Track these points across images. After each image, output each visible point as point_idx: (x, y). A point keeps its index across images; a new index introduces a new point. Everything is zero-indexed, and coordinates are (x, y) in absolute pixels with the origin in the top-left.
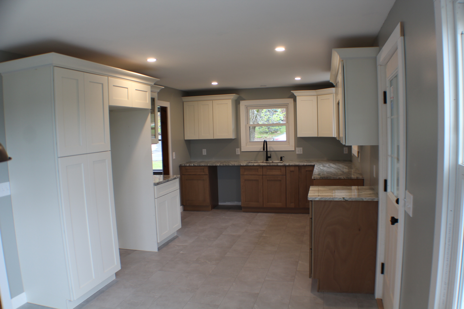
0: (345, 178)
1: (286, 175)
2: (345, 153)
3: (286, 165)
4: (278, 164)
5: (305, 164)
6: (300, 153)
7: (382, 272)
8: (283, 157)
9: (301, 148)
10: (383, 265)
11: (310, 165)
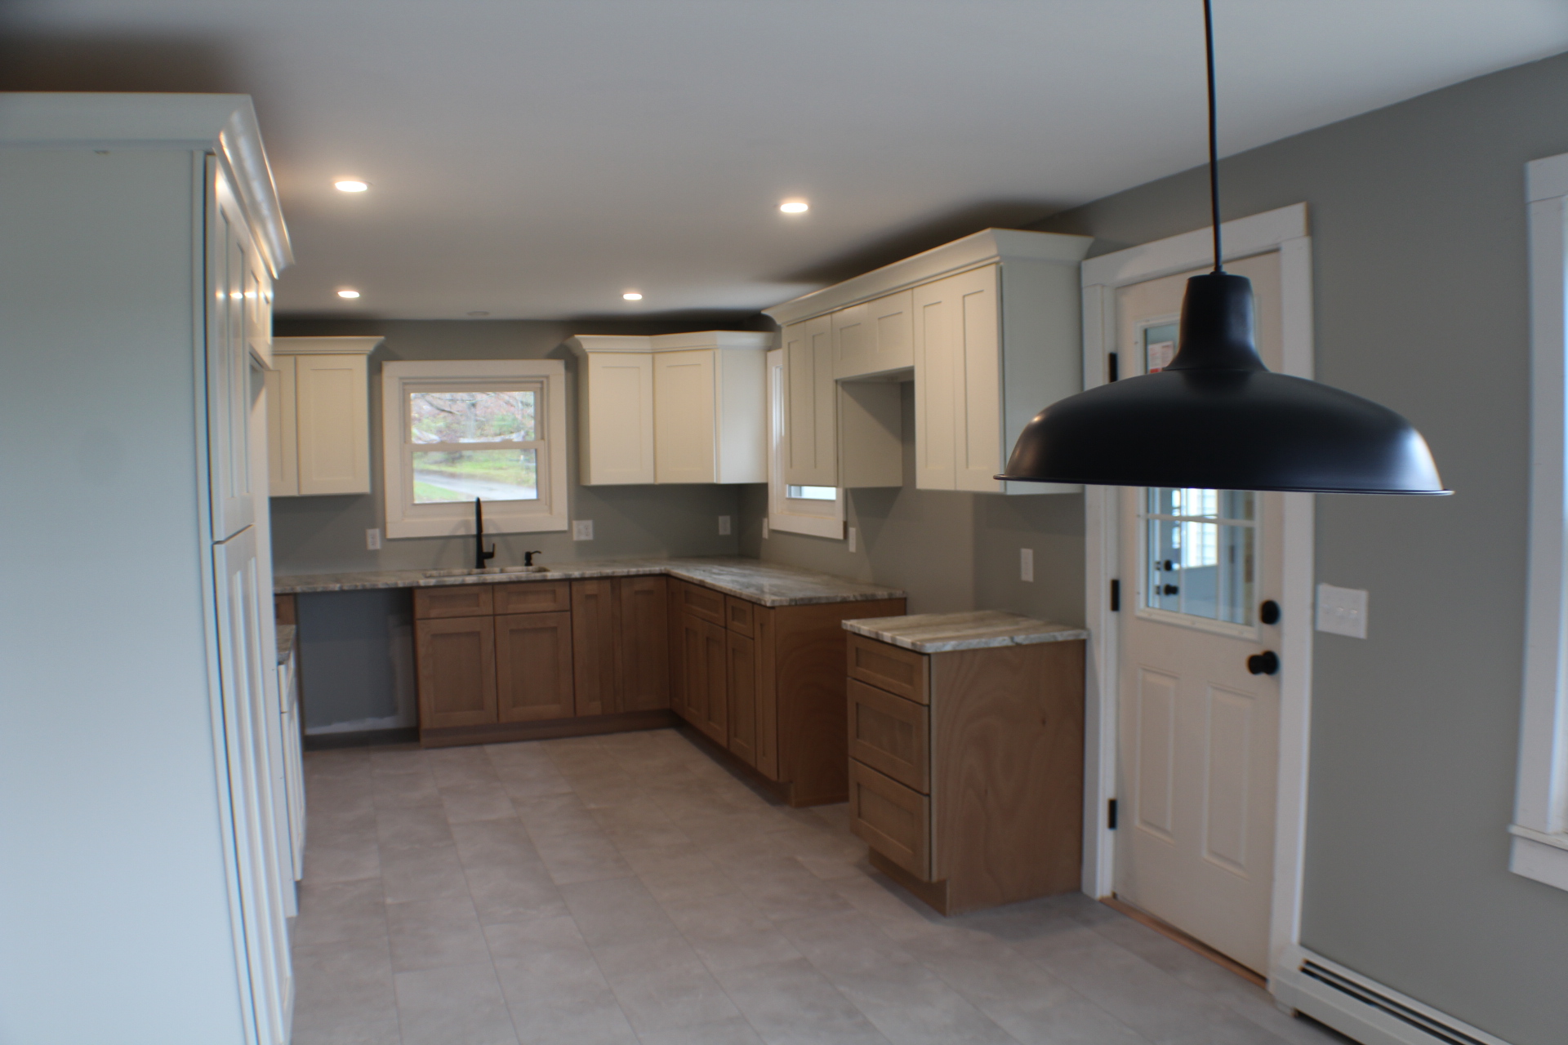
0: (859, 598)
1: (571, 610)
2: (722, 532)
3: (573, 577)
4: (546, 576)
5: (633, 571)
6: (583, 538)
7: (1112, 824)
8: (537, 554)
9: (590, 523)
10: (1113, 805)
11: (648, 573)
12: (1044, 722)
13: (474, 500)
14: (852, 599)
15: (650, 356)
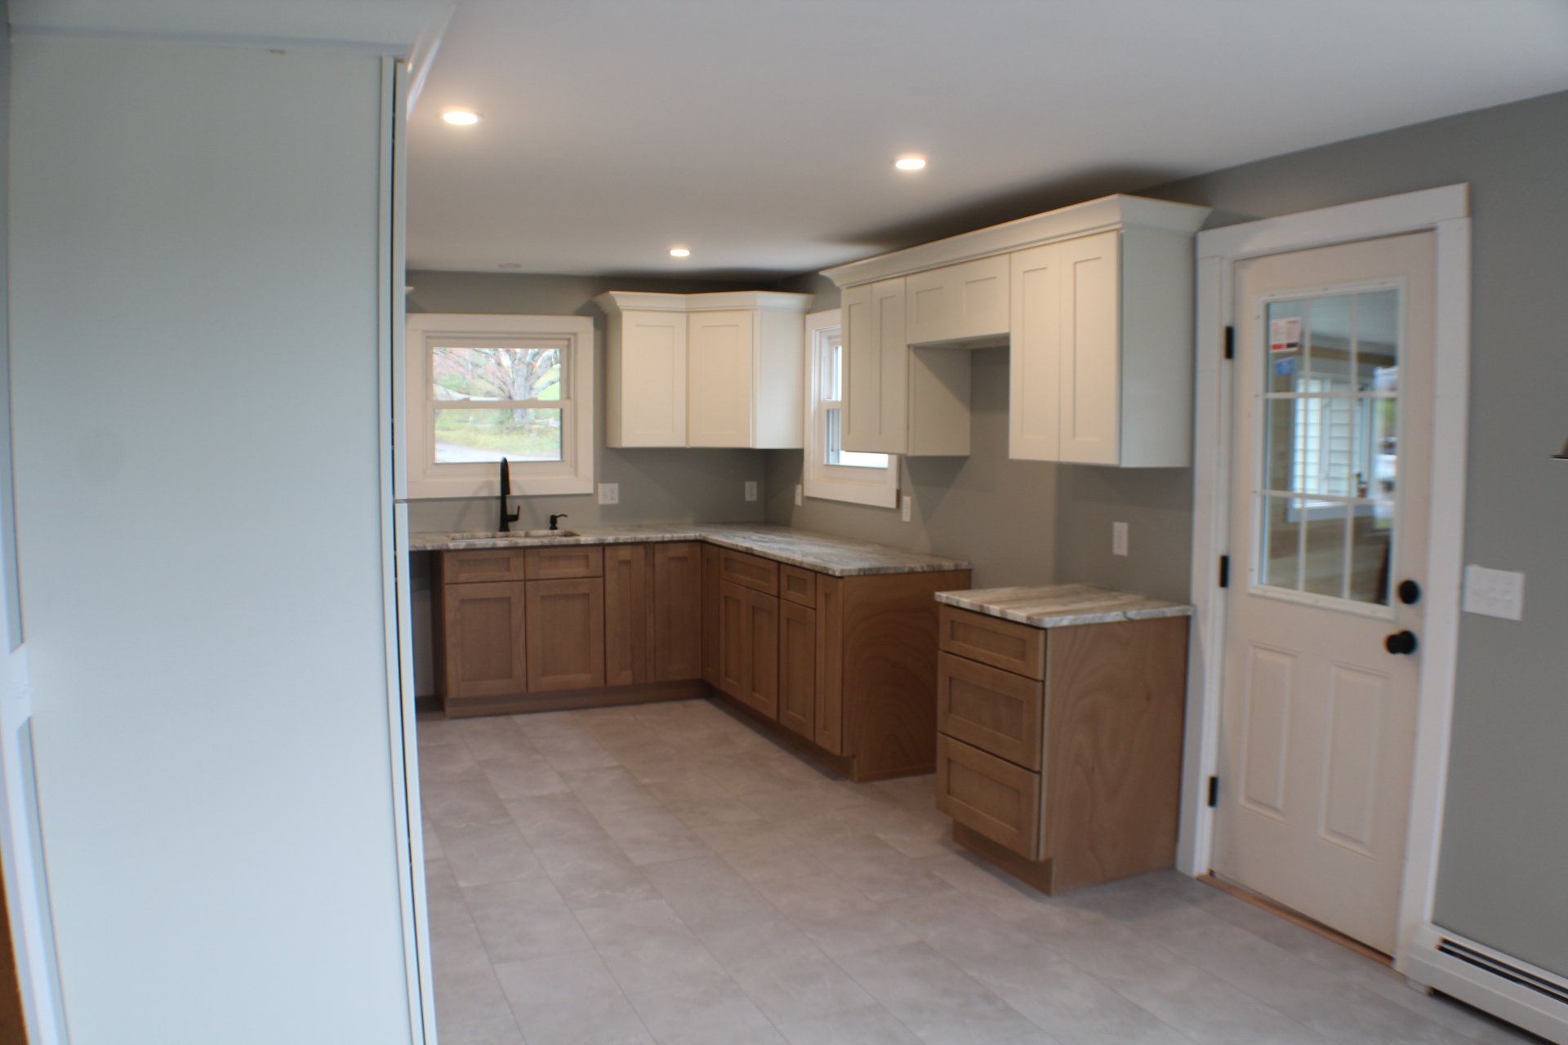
0: (926, 569)
1: (604, 576)
2: (748, 498)
3: (607, 541)
4: (579, 540)
5: (668, 536)
6: (608, 501)
7: (1212, 801)
8: (563, 518)
9: (615, 486)
10: (1213, 783)
11: (683, 539)
12: (1148, 699)
13: (499, 459)
14: (919, 569)
15: (684, 315)
